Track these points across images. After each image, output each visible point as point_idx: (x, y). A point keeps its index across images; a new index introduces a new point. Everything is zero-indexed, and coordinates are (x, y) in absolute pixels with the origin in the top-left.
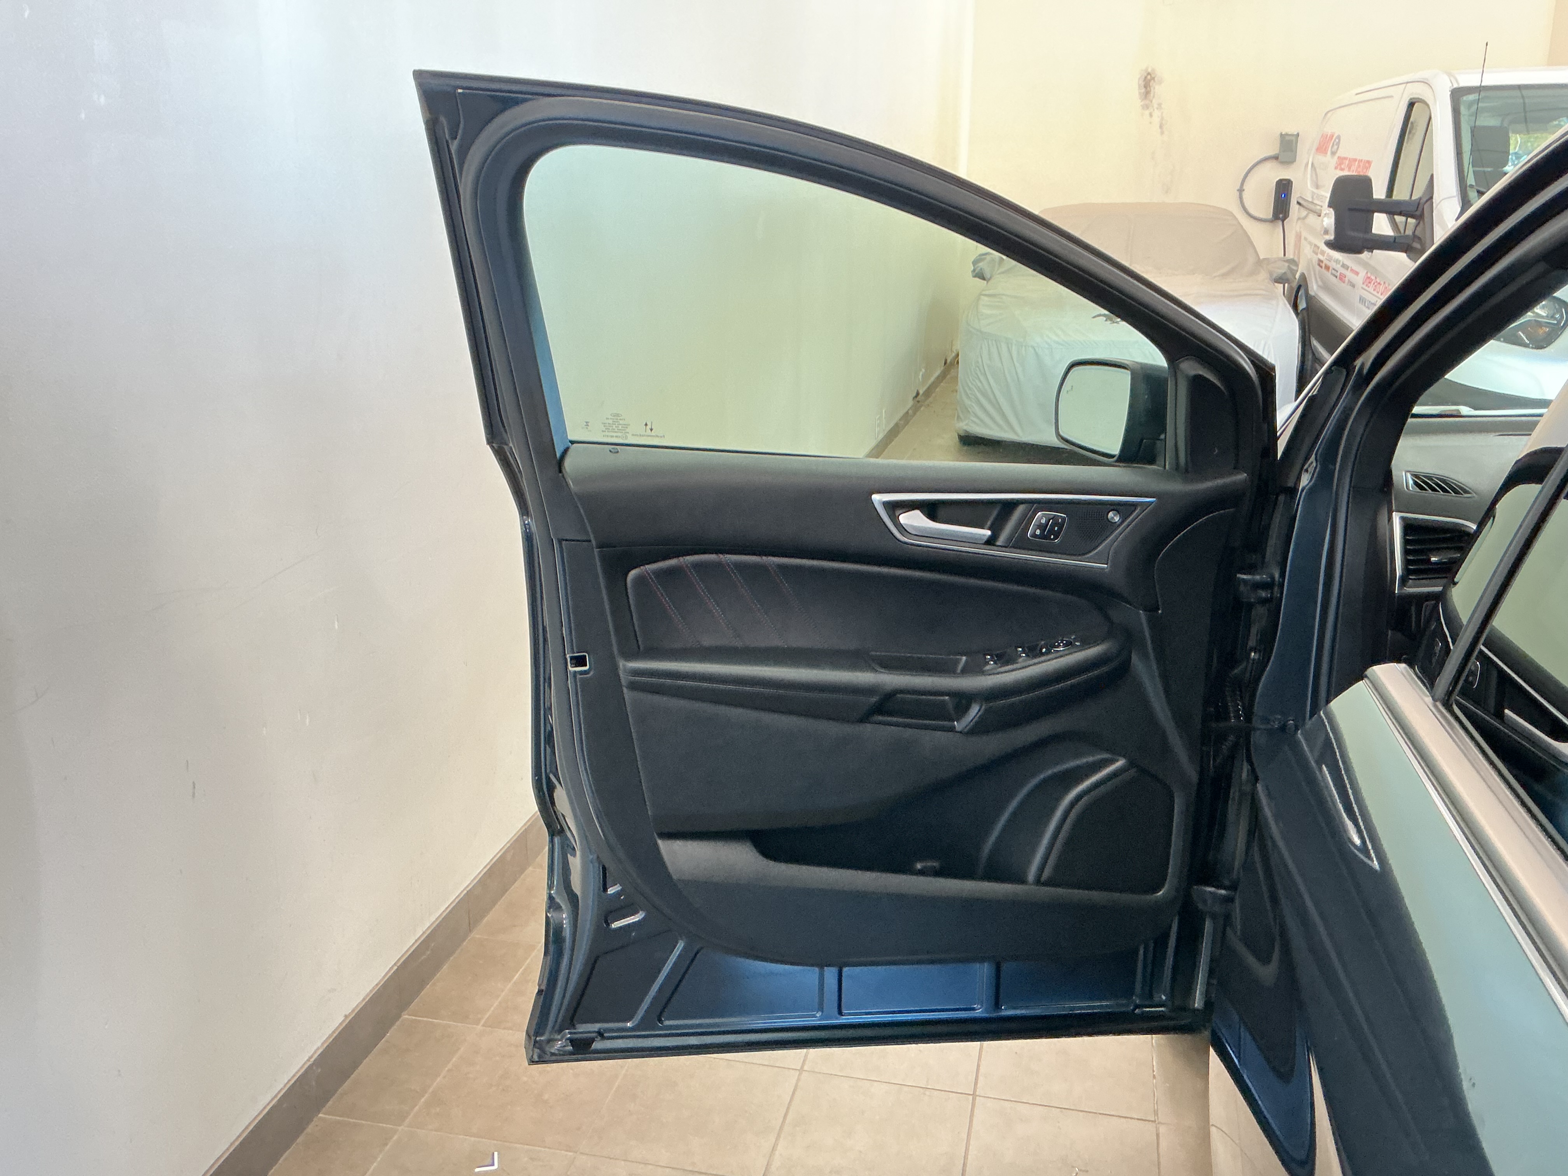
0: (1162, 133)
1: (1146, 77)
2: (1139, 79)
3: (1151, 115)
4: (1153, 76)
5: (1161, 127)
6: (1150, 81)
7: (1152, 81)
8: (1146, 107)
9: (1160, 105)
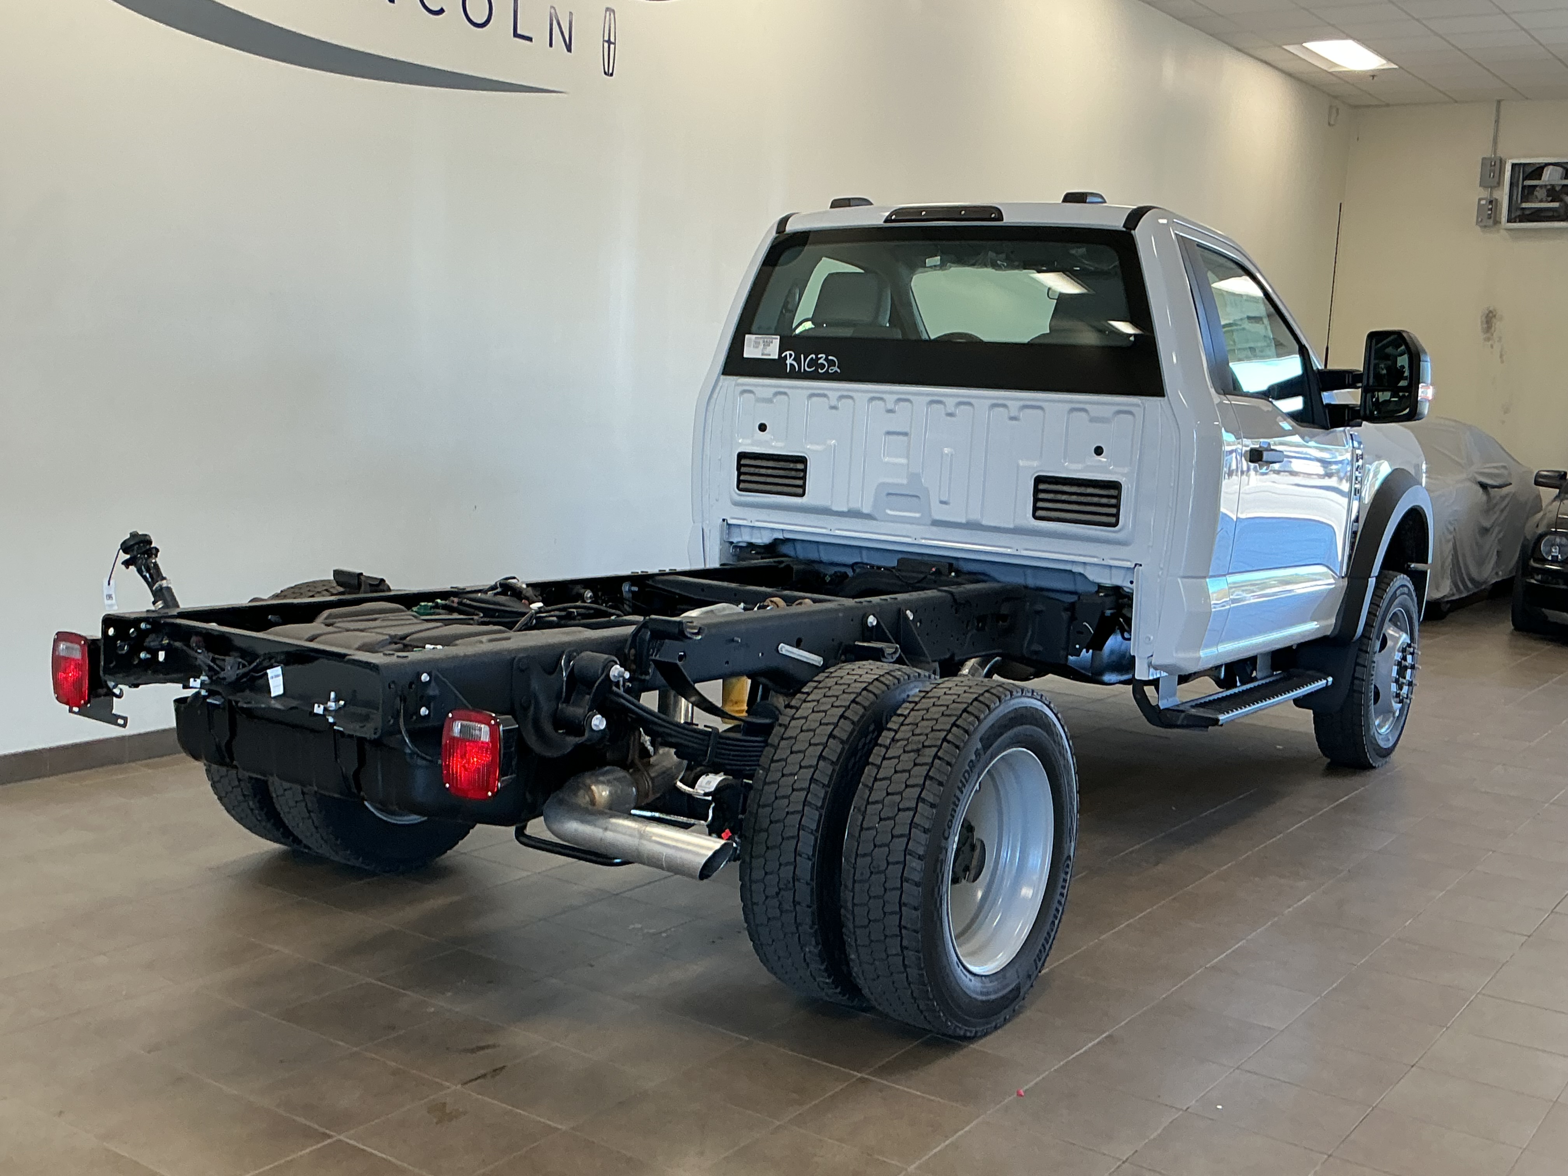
0: (1502, 362)
1: (1488, 315)
2: (1482, 315)
3: (1492, 346)
4: (1494, 313)
5: (1501, 356)
6: (1491, 318)
7: (1493, 319)
8: (1488, 339)
9: (1500, 339)
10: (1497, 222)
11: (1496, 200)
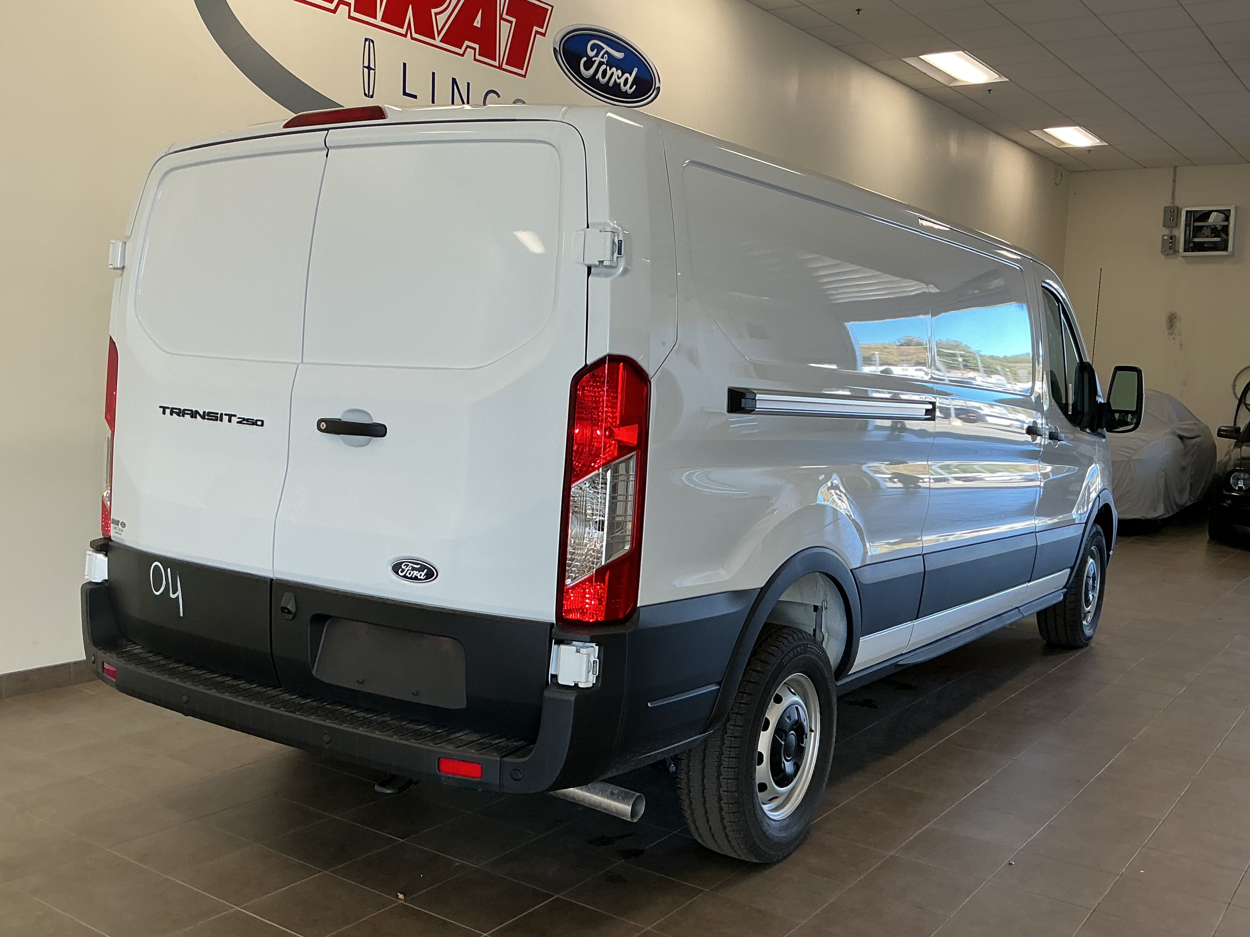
0: (1182, 349)
1: (1170, 317)
2: (1166, 318)
3: (1174, 339)
4: (1175, 316)
5: (1181, 345)
7: (1175, 319)
8: (1171, 334)
9: (1180, 334)
10: (1176, 252)
11: (1175, 235)
